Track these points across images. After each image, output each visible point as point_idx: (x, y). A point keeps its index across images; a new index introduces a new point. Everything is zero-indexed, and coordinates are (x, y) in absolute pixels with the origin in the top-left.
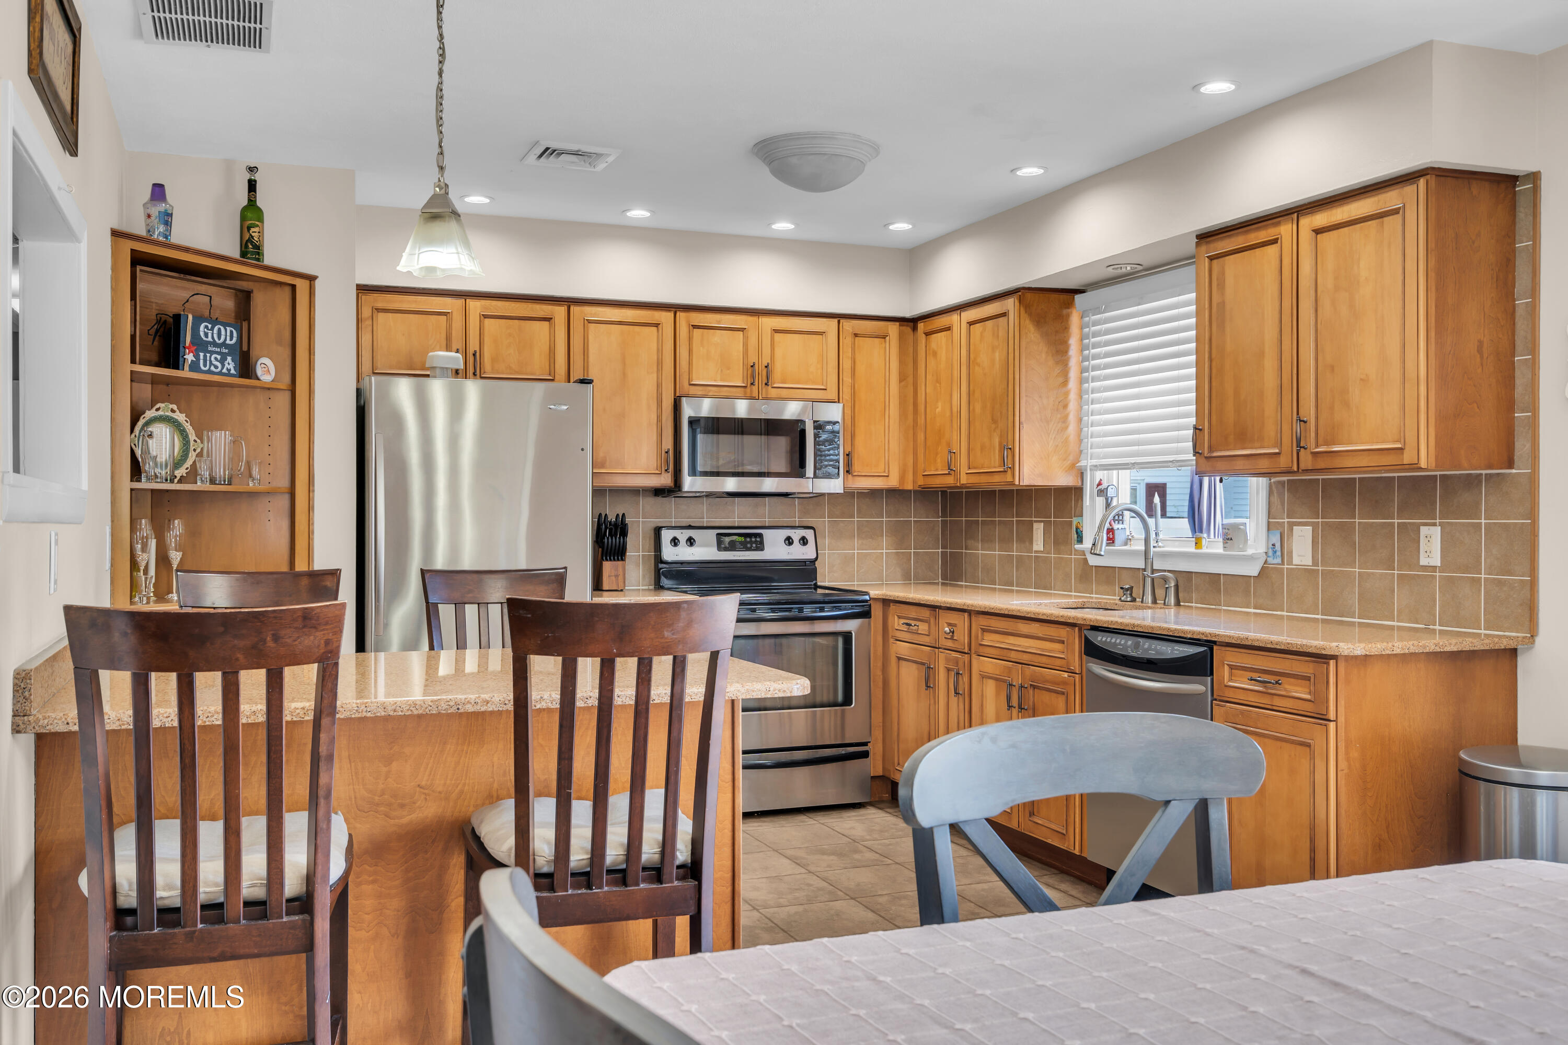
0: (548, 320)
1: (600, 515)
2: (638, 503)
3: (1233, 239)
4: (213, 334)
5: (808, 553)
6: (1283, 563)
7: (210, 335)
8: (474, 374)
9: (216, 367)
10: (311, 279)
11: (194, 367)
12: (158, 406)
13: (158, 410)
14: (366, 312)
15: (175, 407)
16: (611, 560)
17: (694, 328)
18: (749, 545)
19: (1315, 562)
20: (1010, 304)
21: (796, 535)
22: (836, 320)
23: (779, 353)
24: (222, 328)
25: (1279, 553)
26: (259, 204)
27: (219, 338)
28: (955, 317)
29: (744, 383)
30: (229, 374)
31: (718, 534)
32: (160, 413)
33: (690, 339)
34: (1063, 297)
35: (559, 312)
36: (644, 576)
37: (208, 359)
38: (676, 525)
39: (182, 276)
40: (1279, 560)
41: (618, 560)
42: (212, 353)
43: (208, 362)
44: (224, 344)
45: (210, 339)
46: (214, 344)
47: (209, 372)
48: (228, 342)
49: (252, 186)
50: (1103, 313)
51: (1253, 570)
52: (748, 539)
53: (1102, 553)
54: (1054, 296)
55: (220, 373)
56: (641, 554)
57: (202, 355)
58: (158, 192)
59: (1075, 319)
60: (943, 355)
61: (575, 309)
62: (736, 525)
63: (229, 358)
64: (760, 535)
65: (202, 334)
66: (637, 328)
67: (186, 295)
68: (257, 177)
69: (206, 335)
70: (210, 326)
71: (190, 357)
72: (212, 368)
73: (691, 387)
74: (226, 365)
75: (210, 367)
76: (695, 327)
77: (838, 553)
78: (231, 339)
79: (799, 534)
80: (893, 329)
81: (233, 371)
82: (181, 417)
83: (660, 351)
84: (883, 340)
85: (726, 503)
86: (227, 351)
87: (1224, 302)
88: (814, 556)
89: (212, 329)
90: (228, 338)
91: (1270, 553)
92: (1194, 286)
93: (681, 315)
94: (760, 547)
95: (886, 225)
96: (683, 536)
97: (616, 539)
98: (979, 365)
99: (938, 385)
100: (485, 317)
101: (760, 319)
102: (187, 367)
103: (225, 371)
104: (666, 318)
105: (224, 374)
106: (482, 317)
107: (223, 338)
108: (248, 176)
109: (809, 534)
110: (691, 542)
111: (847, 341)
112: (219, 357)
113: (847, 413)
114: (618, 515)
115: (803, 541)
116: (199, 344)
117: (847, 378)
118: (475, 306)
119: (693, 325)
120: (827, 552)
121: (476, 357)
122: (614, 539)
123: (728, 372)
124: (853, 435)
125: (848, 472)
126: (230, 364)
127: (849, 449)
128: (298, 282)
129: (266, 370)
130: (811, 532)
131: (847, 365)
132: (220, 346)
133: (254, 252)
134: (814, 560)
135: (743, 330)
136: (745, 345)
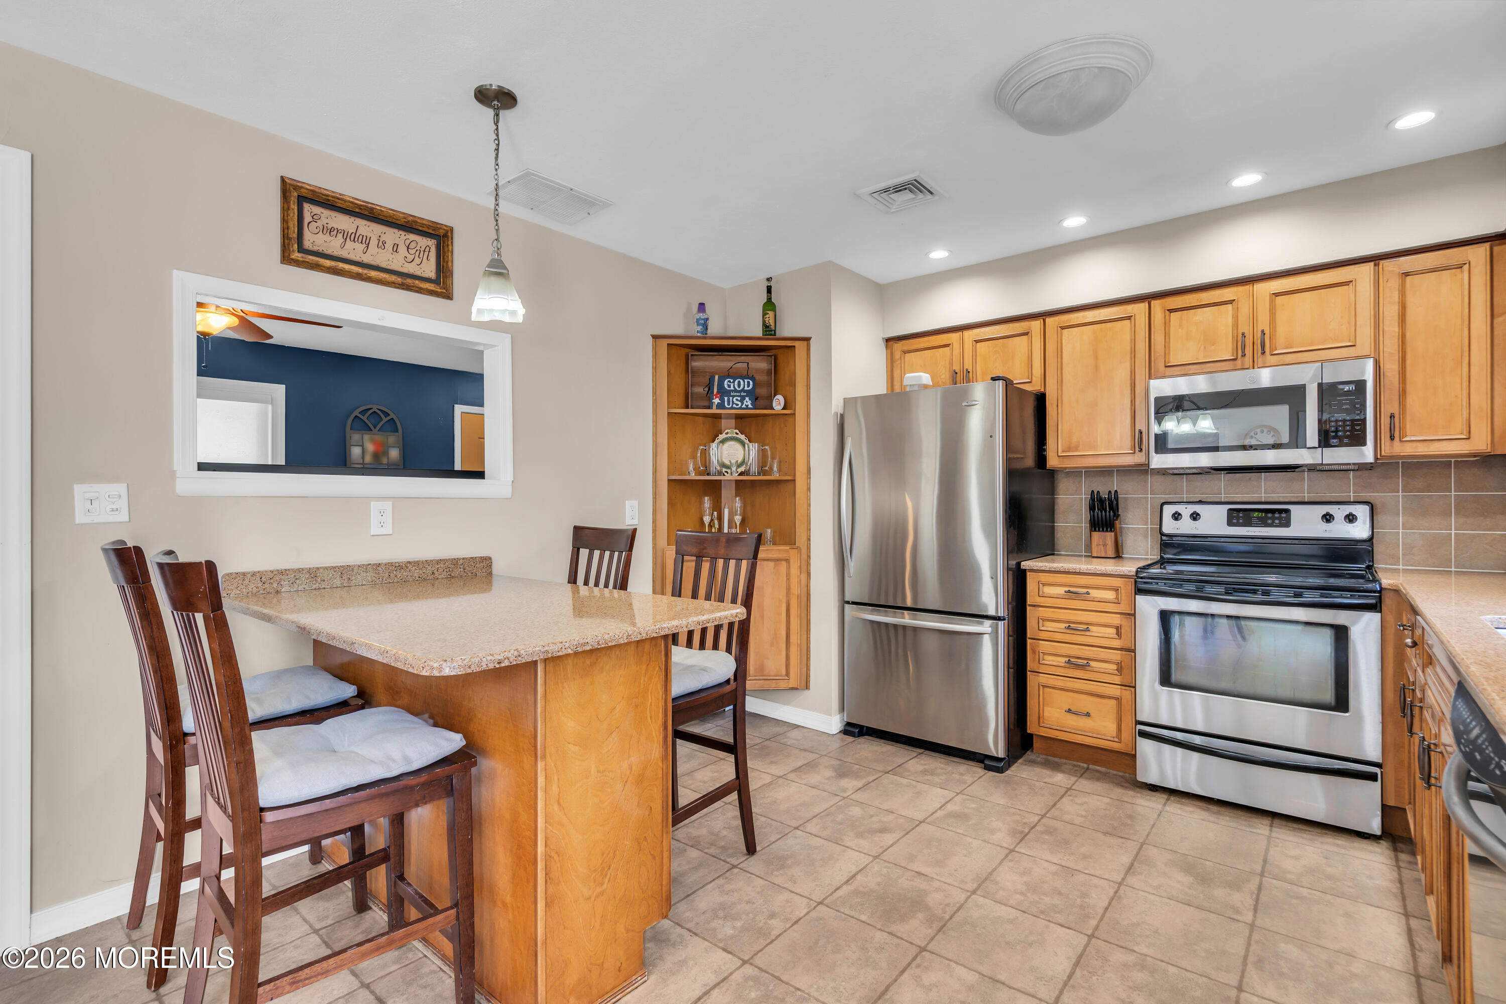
0: (1026, 334)
1: (1092, 492)
4: (734, 385)
5: (1360, 531)
7: (732, 386)
9: (737, 405)
10: (808, 340)
11: (721, 406)
12: (726, 431)
13: (727, 433)
14: (897, 355)
15: (738, 431)
16: (1099, 531)
17: (1171, 312)
18: (1270, 521)
21: (1339, 512)
22: (1372, 264)
23: (1281, 317)
24: (741, 381)
26: (773, 300)
27: (739, 387)
29: (1233, 356)
30: (747, 408)
31: (1230, 510)
32: (729, 435)
33: (1166, 324)
35: (1036, 325)
36: (1152, 547)
37: (731, 400)
38: (1188, 501)
39: (720, 353)
41: (1107, 531)
42: (733, 396)
43: (731, 402)
44: (743, 390)
45: (732, 388)
46: (735, 391)
47: (732, 408)
48: (746, 388)
49: (769, 290)
52: (1270, 515)
55: (741, 408)
56: (1149, 526)
57: (726, 398)
58: (702, 307)
61: (1049, 320)
62: (1263, 500)
63: (747, 399)
64: (1287, 511)
65: (726, 386)
66: (1108, 325)
68: (772, 284)
69: (729, 386)
70: (732, 381)
71: (716, 401)
72: (734, 406)
73: (1167, 369)
74: (745, 403)
75: (733, 405)
77: (1420, 533)
78: (748, 386)
79: (1344, 511)
80: (1476, 253)
81: (750, 406)
82: (742, 437)
83: (1134, 341)
84: (1460, 269)
85: (1250, 479)
86: (745, 394)
88: (1365, 536)
89: (734, 382)
90: (746, 386)
93: (1156, 304)
94: (1287, 524)
96: (1186, 511)
97: (1106, 512)
100: (977, 341)
101: (1255, 286)
102: (714, 407)
103: (744, 406)
104: (1139, 308)
105: (744, 409)
106: (974, 342)
107: (742, 387)
108: (766, 284)
110: (1195, 516)
111: (1391, 285)
112: (739, 398)
113: (1391, 368)
114: (1110, 492)
115: (1351, 518)
116: (723, 392)
117: (1391, 327)
118: (969, 335)
119: (1168, 310)
120: (1401, 531)
121: (971, 374)
122: (1101, 512)
123: (1213, 347)
124: (1403, 394)
125: (1392, 438)
126: (748, 402)
127: (1395, 410)
128: (796, 344)
129: (778, 403)
130: (1366, 508)
131: (1390, 311)
132: (740, 391)
133: (768, 330)
134: (1370, 540)
135: (1231, 302)
136: (1237, 317)
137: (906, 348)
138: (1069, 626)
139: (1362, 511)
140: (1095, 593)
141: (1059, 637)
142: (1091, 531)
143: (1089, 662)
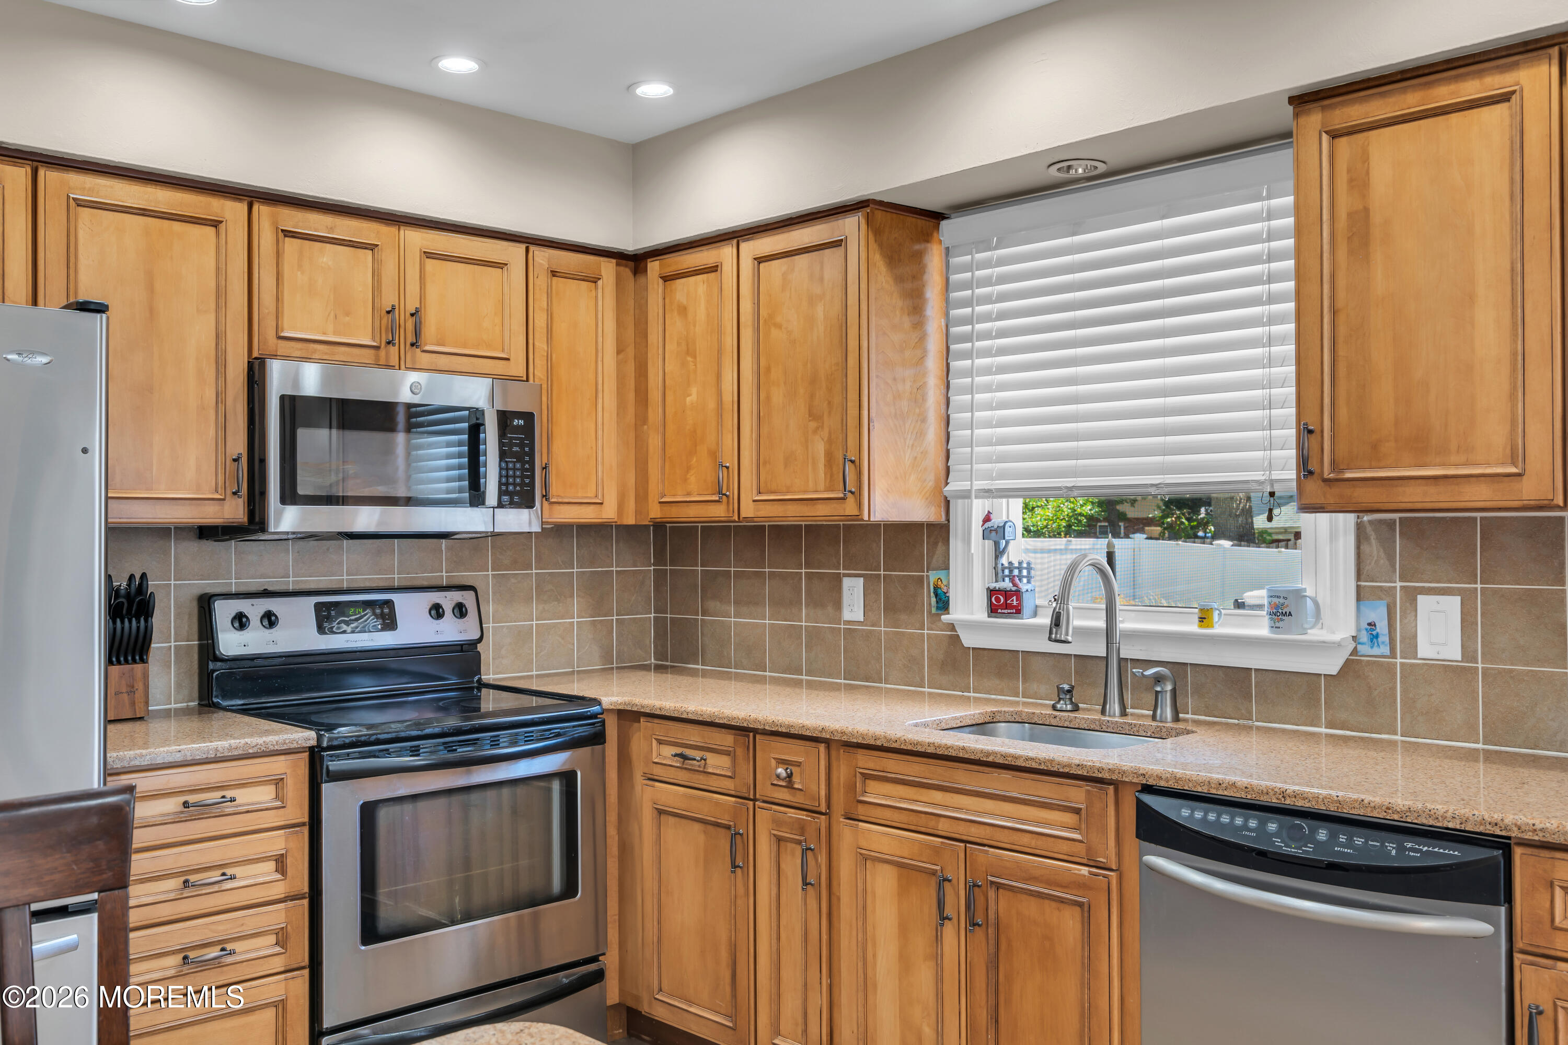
2: (167, 553)
3: (1392, 100)
5: (467, 629)
6: (1393, 654)
16: (119, 663)
17: (285, 236)
18: (372, 622)
19: (1468, 653)
20: (851, 225)
21: (448, 600)
22: (523, 246)
23: (432, 293)
25: (1384, 638)
28: (726, 253)
29: (375, 341)
31: (318, 606)
33: (278, 254)
34: (921, 222)
35: (16, 178)
36: (179, 686)
38: (257, 590)
40: (1386, 650)
41: (139, 661)
50: (996, 248)
51: (1331, 665)
52: (370, 611)
53: (1070, 638)
54: (911, 220)
56: (173, 644)
59: (934, 259)
60: (700, 312)
61: (48, 176)
62: (346, 587)
64: (389, 603)
66: (177, 226)
73: (280, 341)
76: (287, 234)
77: (508, 626)
79: (452, 600)
80: (608, 268)
83: (220, 271)
84: (594, 284)
85: (328, 549)
87: (1366, 210)
88: (476, 636)
91: (1364, 637)
92: (1290, 184)
93: (262, 211)
94: (390, 624)
95: (631, 85)
96: (254, 609)
98: (779, 326)
99: (689, 359)
101: (402, 232)
104: (233, 211)
109: (468, 598)
110: (270, 620)
111: (540, 281)
115: (460, 611)
117: (540, 342)
119: (282, 230)
120: (491, 625)
122: (130, 622)
123: (347, 319)
124: (550, 437)
125: (544, 498)
127: (545, 459)
130: (472, 595)
131: (539, 320)
134: (476, 642)
135: (372, 247)
136: (376, 275)
138: (186, 882)
139: (469, 600)
140: (245, 797)
141: (165, 912)
142: (110, 662)
143: (225, 946)
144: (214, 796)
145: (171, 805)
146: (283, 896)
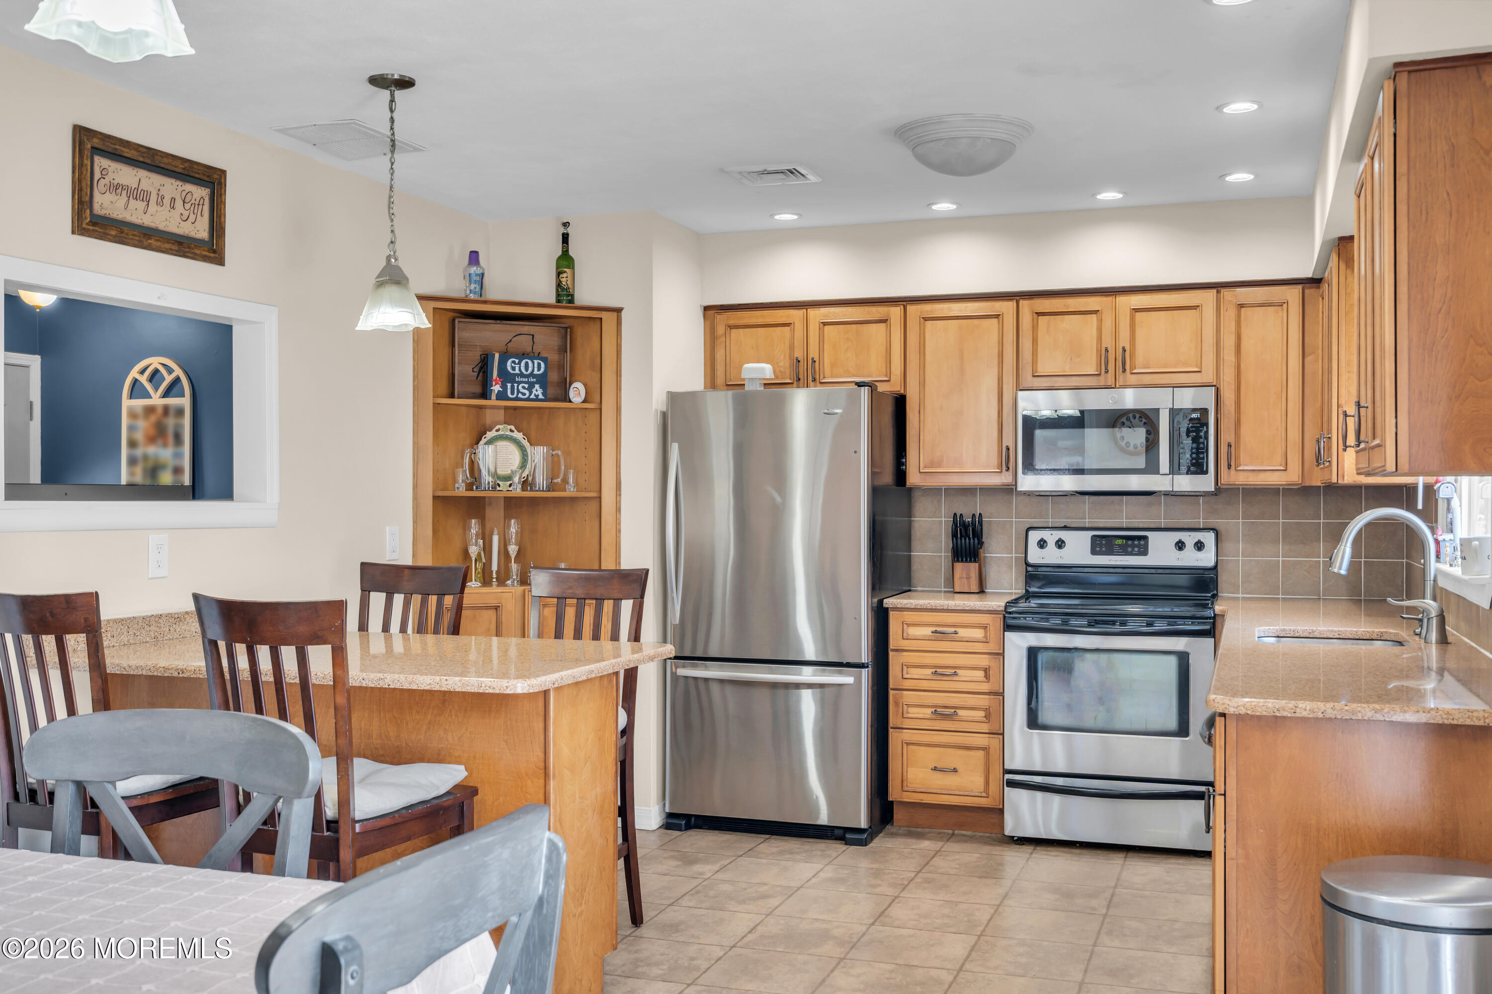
0: (884, 321)
1: (955, 514)
2: (1011, 503)
4: (520, 367)
5: (1207, 559)
7: (517, 368)
8: (814, 380)
9: (524, 394)
10: (619, 311)
11: (501, 396)
12: (497, 427)
13: (498, 430)
14: (720, 330)
15: (513, 428)
16: (962, 561)
17: (1039, 316)
18: (1130, 549)
21: (1190, 539)
22: (1215, 291)
23: (1140, 333)
24: (530, 362)
26: (570, 253)
27: (527, 370)
29: (1097, 371)
30: (537, 399)
31: (1094, 537)
32: (500, 433)
33: (1035, 328)
35: (895, 312)
37: (516, 388)
38: (1053, 526)
39: (498, 322)
41: (971, 561)
42: (519, 383)
43: (516, 391)
44: (532, 375)
45: (517, 371)
46: (521, 375)
47: (517, 399)
48: (536, 372)
49: (565, 238)
52: (1130, 542)
55: (528, 399)
56: (1013, 555)
57: (509, 385)
58: (474, 258)
61: (911, 308)
62: (1125, 526)
63: (537, 386)
64: (1145, 538)
65: (509, 368)
66: (976, 321)
67: (506, 337)
68: (570, 230)
69: (514, 369)
70: (517, 361)
71: (496, 388)
72: (520, 395)
73: (1035, 378)
74: (534, 392)
75: (518, 394)
76: (1039, 314)
77: (1256, 560)
78: (539, 369)
79: (1194, 538)
80: (1293, 294)
81: (541, 397)
82: (519, 436)
83: (1001, 343)
84: (1280, 307)
85: (1113, 502)
86: (535, 380)
88: (1211, 564)
89: (519, 363)
90: (536, 369)
93: (1024, 304)
94: (1144, 552)
95: (1223, 176)
96: (1051, 537)
97: (969, 539)
100: (825, 324)
101: (1117, 299)
102: (494, 397)
103: (532, 396)
104: (1007, 307)
105: (532, 400)
106: (822, 325)
107: (530, 369)
108: (562, 230)
109: (1208, 537)
110: (1060, 544)
111: (1229, 314)
112: (526, 386)
113: (1228, 396)
114: (974, 515)
115: (1199, 546)
116: (506, 377)
117: (1229, 356)
118: (817, 315)
119: (1036, 313)
120: (1241, 558)
121: (817, 364)
122: (965, 539)
123: (1079, 359)
124: (1238, 423)
125: (1229, 467)
126: (538, 391)
127: (1232, 439)
128: (604, 315)
129: (577, 393)
130: (1211, 535)
131: (1229, 341)
132: (527, 376)
133: (564, 294)
134: (1215, 567)
135: (1096, 312)
136: (1100, 330)
137: (731, 322)
138: (936, 671)
139: (1209, 539)
140: (963, 633)
141: (925, 685)
142: (953, 562)
143: (957, 710)
144: (952, 630)
145: (927, 631)
146: (988, 691)
